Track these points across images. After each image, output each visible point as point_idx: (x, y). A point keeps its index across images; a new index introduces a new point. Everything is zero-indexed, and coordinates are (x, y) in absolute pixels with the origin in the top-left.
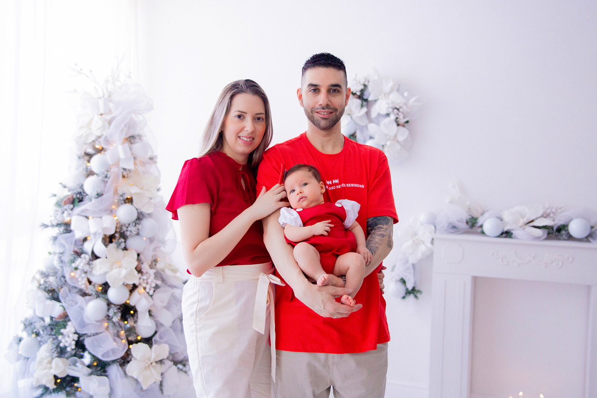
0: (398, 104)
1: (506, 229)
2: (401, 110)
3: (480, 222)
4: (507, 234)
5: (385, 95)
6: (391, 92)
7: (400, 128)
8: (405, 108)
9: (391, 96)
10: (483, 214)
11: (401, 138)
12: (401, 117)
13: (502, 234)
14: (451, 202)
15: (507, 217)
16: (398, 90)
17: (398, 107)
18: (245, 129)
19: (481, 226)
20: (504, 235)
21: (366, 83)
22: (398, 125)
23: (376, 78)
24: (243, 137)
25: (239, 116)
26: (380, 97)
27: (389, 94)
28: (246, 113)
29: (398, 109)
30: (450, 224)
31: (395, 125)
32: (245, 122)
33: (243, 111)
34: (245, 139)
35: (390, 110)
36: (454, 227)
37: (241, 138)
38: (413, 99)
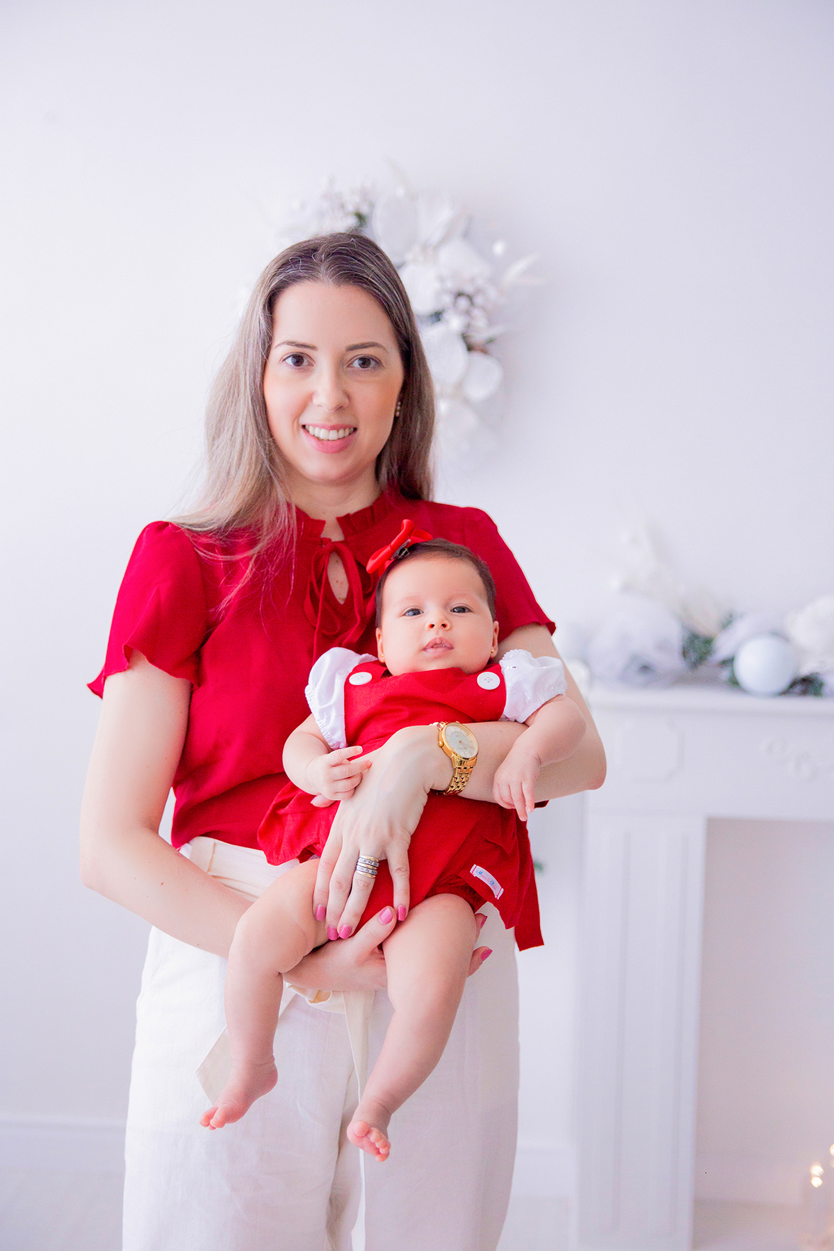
0: (472, 280)
1: (805, 670)
2: (479, 300)
3: (723, 647)
4: (807, 685)
5: (425, 248)
6: (445, 239)
7: (477, 357)
8: (492, 293)
9: (445, 254)
10: (727, 623)
11: (478, 391)
12: (480, 322)
13: (793, 684)
14: (627, 588)
15: (804, 631)
16: (466, 235)
17: (469, 289)
18: (316, 401)
19: (729, 662)
20: (798, 688)
21: (364, 210)
22: (470, 348)
23: (400, 192)
24: (315, 426)
25: (298, 360)
26: (409, 257)
27: (437, 247)
28: (313, 348)
29: (470, 298)
30: (634, 658)
31: (460, 347)
32: (313, 378)
33: (301, 340)
34: (322, 434)
35: (447, 300)
36: (645, 668)
37: (311, 429)
38: (519, 267)
